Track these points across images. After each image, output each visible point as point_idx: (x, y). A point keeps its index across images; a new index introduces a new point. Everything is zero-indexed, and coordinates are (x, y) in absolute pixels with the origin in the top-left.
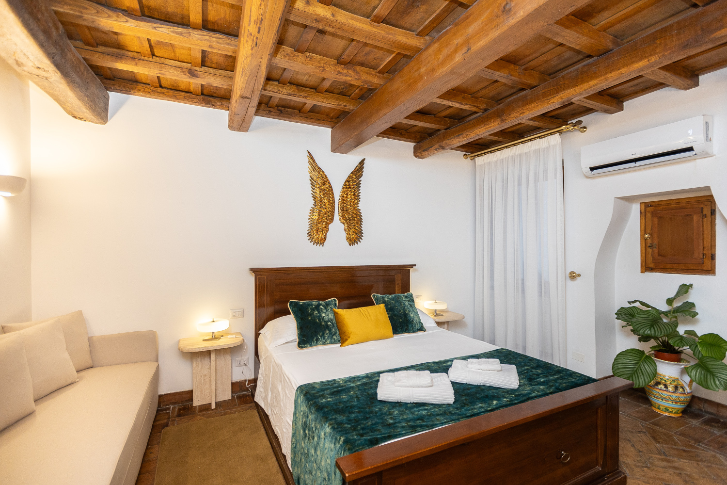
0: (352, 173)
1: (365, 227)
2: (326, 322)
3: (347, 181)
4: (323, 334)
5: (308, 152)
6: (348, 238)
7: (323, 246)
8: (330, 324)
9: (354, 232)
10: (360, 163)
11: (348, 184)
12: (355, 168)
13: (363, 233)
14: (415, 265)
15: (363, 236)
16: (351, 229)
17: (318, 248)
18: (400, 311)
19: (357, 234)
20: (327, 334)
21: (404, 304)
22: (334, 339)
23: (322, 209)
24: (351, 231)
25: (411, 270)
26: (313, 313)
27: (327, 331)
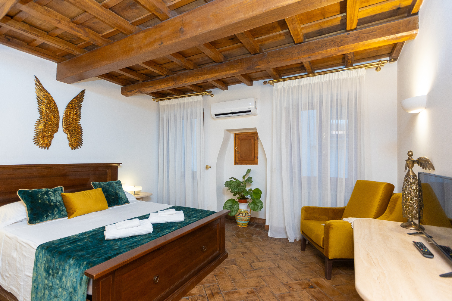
0: (74, 98)
1: (84, 137)
2: (55, 203)
3: (70, 103)
4: (53, 211)
6: (70, 145)
7: (48, 149)
8: (59, 204)
9: (75, 140)
10: (81, 92)
11: (71, 106)
12: (77, 95)
13: (83, 141)
14: (122, 164)
15: (83, 144)
16: (73, 138)
18: (113, 192)
19: (78, 142)
20: (56, 211)
21: (115, 187)
22: (62, 214)
23: (48, 122)
24: (73, 139)
25: (119, 166)
26: (43, 197)
27: (56, 209)
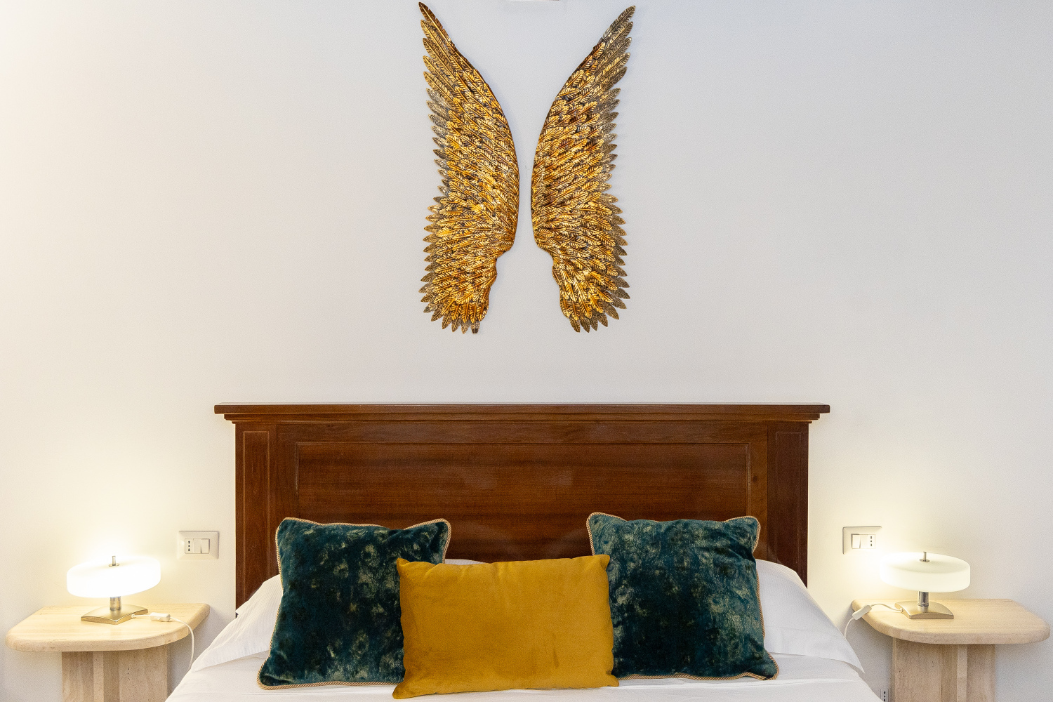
0: (582, 66)
1: (633, 265)
2: (366, 604)
3: (564, 98)
4: (347, 644)
5: (423, 7)
6: (566, 304)
7: (475, 331)
8: (381, 610)
9: (589, 279)
10: (615, 27)
11: (566, 109)
12: (596, 49)
13: (626, 285)
14: (826, 409)
15: (627, 296)
16: (576, 269)
17: (462, 337)
18: (670, 586)
19: (603, 290)
20: (361, 646)
21: (696, 561)
22: (387, 666)
23: (470, 203)
24: (580, 277)
25: (809, 424)
26: (334, 566)
27: (362, 638)
